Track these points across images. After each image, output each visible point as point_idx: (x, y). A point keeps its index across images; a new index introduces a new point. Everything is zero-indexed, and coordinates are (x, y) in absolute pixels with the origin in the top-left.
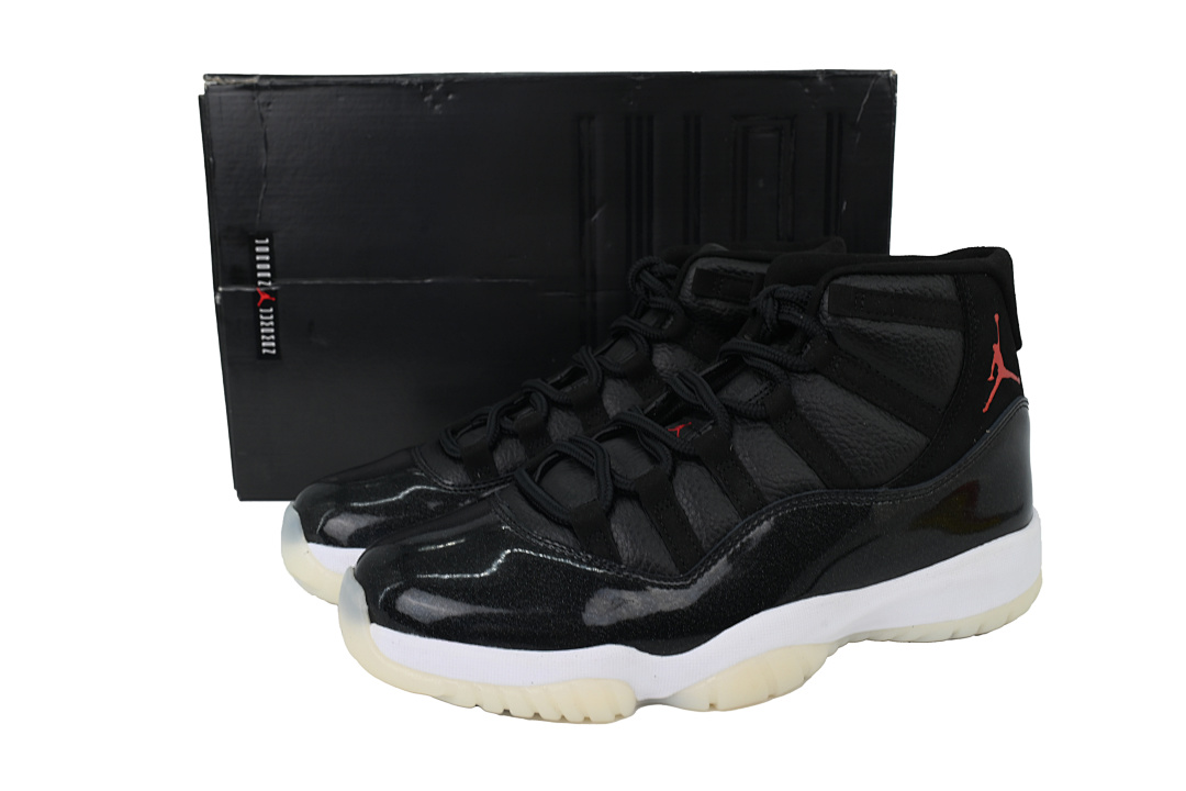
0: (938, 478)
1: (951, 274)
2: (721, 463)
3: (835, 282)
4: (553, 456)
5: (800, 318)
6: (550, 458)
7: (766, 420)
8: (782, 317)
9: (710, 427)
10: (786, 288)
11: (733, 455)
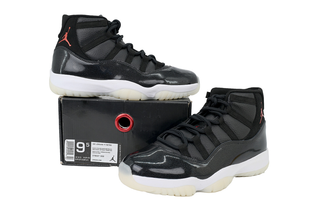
0: (253, 138)
1: (253, 93)
2: (210, 135)
3: (231, 94)
4: (166, 134)
5: (224, 102)
6: (166, 135)
7: (219, 125)
8: (218, 102)
9: (206, 127)
10: (218, 95)
11: (212, 133)
